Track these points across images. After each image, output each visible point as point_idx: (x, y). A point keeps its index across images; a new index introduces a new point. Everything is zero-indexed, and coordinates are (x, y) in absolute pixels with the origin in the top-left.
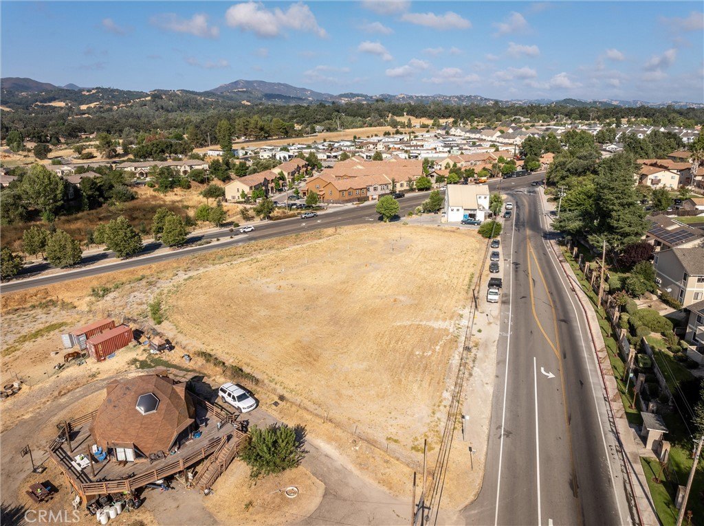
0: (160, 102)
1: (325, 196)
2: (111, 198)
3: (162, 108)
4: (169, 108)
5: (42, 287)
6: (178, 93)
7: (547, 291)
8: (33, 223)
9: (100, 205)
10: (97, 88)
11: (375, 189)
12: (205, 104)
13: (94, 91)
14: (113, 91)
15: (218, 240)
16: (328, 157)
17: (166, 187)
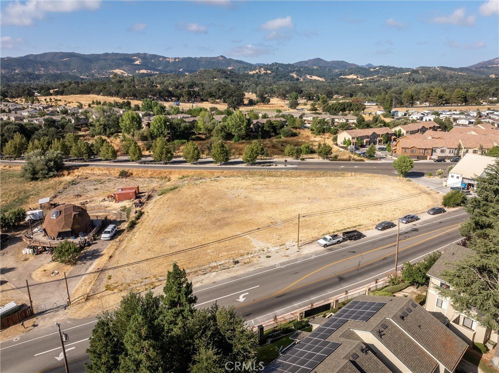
0: (415, 76)
1: (397, 151)
2: (280, 134)
3: (413, 80)
4: (419, 81)
5: (171, 170)
6: (438, 69)
7: (386, 256)
8: (228, 141)
9: (270, 137)
10: (380, 66)
11: (442, 151)
12: (451, 77)
13: (377, 68)
14: (390, 68)
15: (276, 165)
16: (470, 123)
17: (320, 132)
